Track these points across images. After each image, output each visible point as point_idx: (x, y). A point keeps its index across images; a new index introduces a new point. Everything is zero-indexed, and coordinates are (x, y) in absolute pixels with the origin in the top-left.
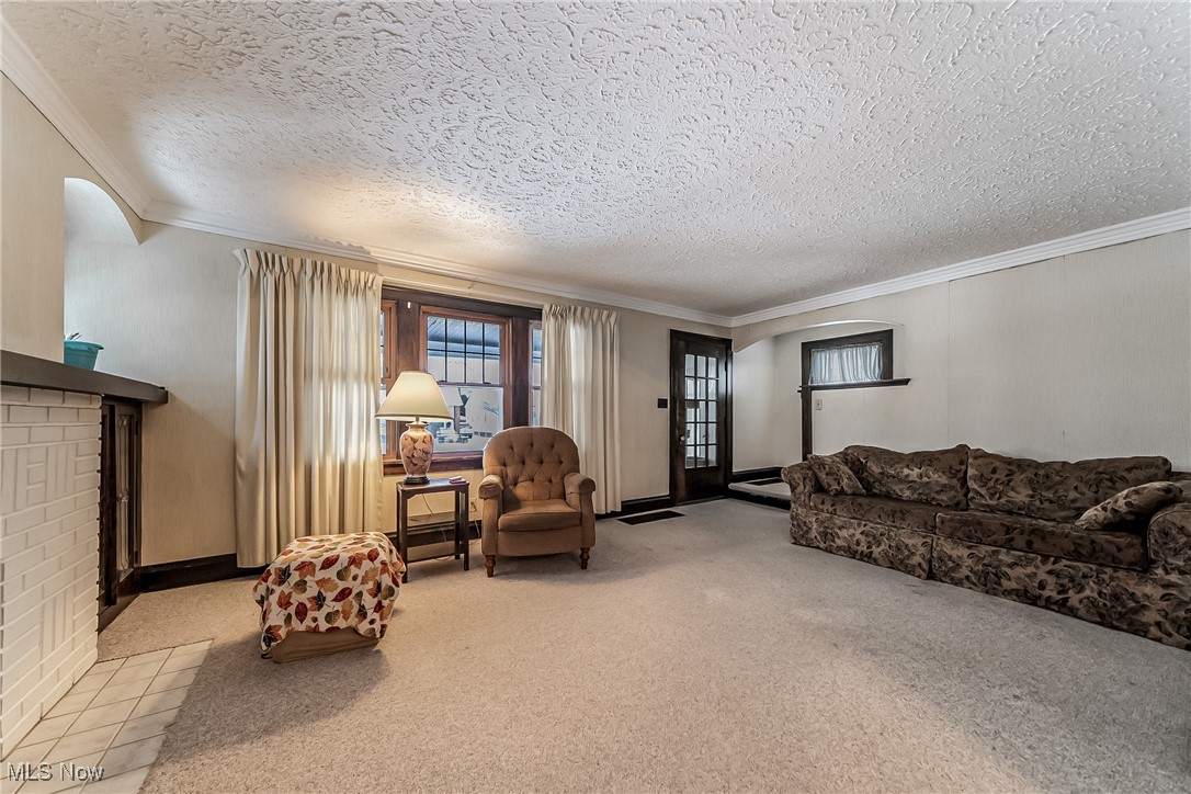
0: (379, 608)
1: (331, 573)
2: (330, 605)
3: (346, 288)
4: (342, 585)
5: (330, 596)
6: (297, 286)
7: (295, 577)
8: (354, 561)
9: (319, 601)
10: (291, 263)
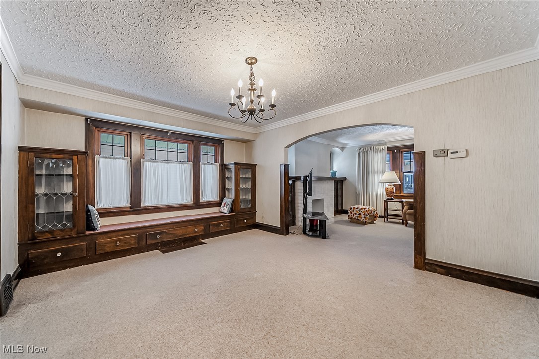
0: (365, 218)
1: (358, 210)
2: (357, 215)
3: (377, 151)
4: (359, 212)
5: (357, 213)
6: (367, 153)
7: (353, 209)
8: (361, 209)
9: (356, 214)
10: (365, 149)
